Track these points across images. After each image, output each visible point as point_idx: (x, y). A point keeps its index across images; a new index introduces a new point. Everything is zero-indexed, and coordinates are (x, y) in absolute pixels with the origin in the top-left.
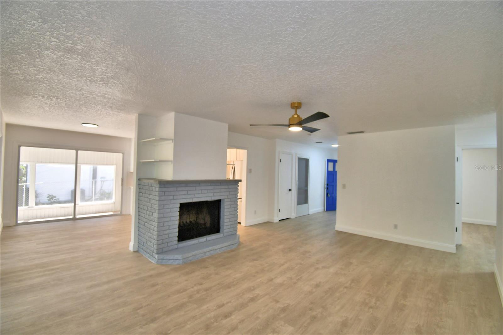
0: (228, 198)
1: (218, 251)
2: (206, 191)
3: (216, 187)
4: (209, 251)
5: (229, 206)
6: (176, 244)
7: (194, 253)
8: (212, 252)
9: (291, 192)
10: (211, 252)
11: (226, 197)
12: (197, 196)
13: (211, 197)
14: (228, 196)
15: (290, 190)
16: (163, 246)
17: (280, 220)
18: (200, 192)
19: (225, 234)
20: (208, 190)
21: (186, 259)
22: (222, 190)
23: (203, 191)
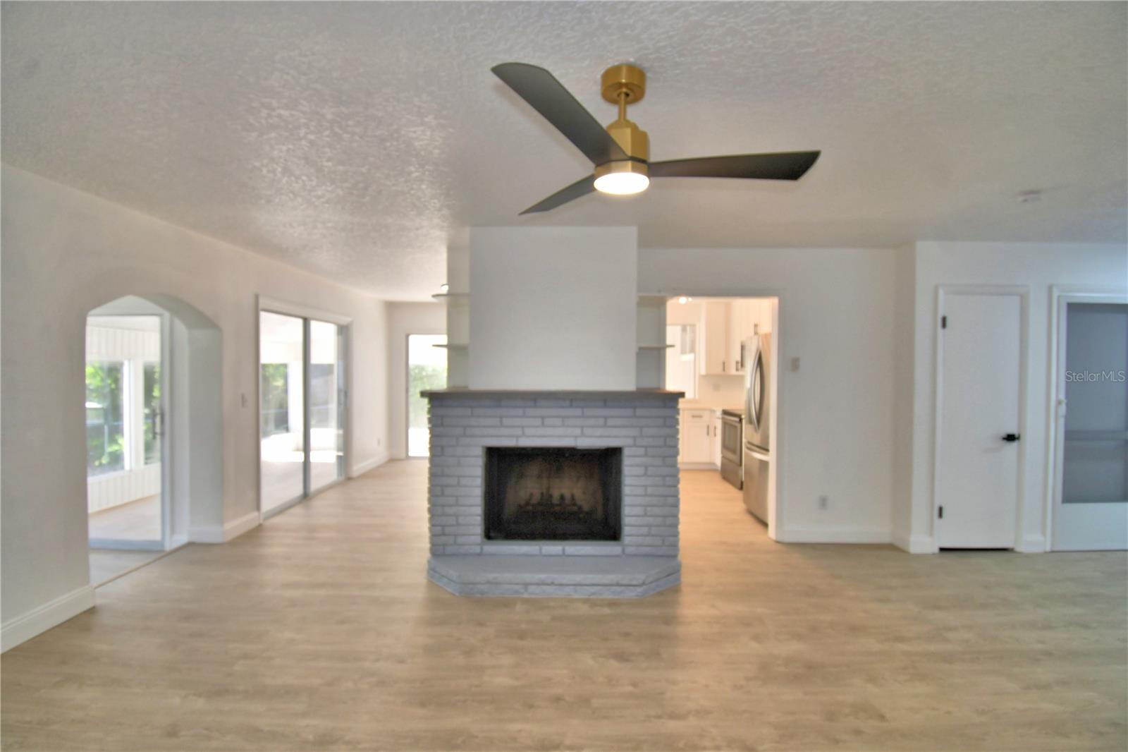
0: (635, 445)
1: (567, 589)
2: (558, 422)
3: (588, 412)
4: (538, 584)
5: (641, 471)
6: (478, 545)
7: (491, 576)
8: (549, 589)
9: (1014, 444)
10: (545, 587)
11: (630, 441)
12: (528, 431)
13: (576, 437)
14: (634, 438)
15: (1011, 438)
16: (443, 539)
17: (942, 550)
18: (538, 422)
19: (629, 550)
20: (563, 418)
21: (471, 586)
22: (610, 422)
23: (547, 421)
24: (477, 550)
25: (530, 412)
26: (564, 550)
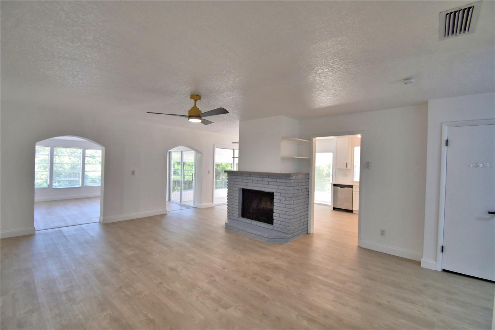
6: (239, 218)
17: (444, 271)
22: (270, 183)
23: (254, 181)
24: (237, 219)
25: (249, 178)
26: (257, 224)
